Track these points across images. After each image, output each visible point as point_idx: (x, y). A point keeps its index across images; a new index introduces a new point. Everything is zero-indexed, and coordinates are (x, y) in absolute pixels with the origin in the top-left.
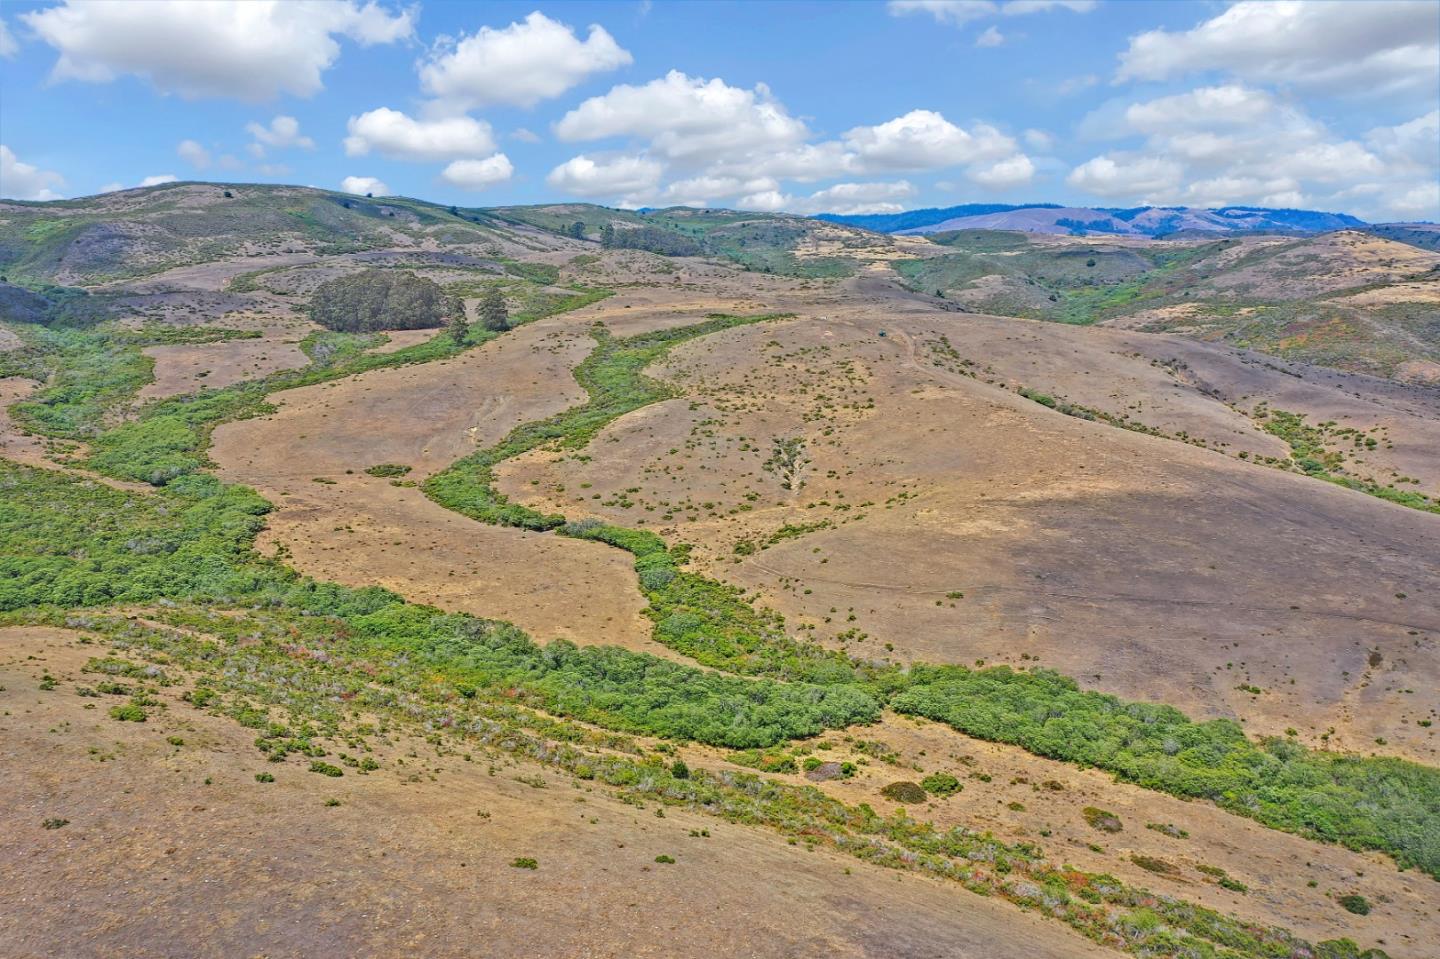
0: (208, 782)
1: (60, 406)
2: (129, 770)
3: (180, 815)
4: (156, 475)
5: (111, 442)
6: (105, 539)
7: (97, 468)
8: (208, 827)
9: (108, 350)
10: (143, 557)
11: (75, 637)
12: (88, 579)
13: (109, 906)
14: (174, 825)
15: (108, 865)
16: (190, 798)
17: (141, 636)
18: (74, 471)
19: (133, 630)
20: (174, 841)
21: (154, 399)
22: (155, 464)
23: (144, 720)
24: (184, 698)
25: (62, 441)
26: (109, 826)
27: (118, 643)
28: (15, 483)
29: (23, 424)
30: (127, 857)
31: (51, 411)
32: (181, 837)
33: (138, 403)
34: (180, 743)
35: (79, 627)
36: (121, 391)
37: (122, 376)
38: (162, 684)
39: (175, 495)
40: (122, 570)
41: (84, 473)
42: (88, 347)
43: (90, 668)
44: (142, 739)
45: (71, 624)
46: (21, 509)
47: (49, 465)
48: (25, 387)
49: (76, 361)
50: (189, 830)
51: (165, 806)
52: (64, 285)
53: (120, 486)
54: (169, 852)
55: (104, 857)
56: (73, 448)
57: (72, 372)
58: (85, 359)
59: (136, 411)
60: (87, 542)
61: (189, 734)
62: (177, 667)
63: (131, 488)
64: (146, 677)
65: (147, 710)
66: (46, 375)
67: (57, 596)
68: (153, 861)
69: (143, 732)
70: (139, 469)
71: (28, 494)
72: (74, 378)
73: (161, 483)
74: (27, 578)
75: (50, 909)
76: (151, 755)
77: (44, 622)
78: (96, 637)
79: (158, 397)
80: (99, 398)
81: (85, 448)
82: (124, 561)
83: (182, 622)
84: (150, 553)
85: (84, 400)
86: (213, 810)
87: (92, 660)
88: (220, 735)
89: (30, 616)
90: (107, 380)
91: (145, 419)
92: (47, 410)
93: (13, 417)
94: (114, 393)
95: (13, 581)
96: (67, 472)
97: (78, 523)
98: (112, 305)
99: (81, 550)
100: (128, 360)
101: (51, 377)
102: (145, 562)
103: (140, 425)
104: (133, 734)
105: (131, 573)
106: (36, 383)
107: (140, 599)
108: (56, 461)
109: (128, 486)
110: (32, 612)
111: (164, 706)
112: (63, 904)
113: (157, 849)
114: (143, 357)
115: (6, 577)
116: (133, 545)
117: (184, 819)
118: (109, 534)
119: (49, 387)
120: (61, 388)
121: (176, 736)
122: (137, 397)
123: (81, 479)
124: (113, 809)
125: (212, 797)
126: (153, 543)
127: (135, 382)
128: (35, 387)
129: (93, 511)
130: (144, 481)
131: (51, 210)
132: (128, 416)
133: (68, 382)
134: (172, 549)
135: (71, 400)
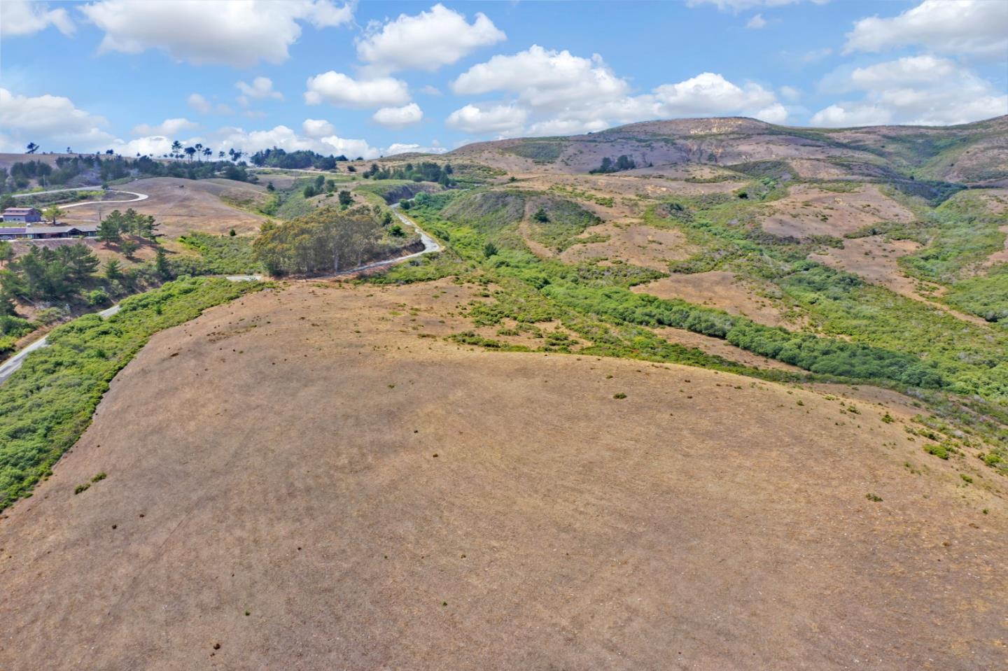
0: (985, 512)
1: (932, 261)
2: (929, 485)
3: (959, 525)
4: (991, 314)
5: (963, 288)
6: (944, 349)
7: (948, 303)
8: (978, 540)
9: (974, 226)
10: (969, 366)
11: (910, 401)
12: (928, 371)
13: (897, 560)
14: (953, 529)
15: (902, 536)
16: (969, 517)
17: (956, 412)
18: (933, 304)
19: (951, 407)
20: (951, 539)
21: (1001, 262)
22: (992, 306)
23: (946, 459)
24: (979, 457)
25: (928, 283)
26: (908, 512)
27: (938, 412)
28: (892, 305)
29: (905, 270)
30: (916, 536)
31: (925, 263)
32: (957, 538)
33: (989, 264)
34: (970, 481)
35: (914, 396)
36: (977, 255)
37: (980, 244)
38: (964, 444)
39: (1002, 330)
40: (952, 371)
41: (938, 305)
42: (959, 223)
43: (916, 420)
44: (942, 469)
45: (910, 393)
46: (893, 321)
47: (917, 297)
48: (911, 246)
49: (949, 232)
50: (963, 537)
51: (950, 514)
52: (951, 182)
53: (963, 318)
54: (945, 544)
55: (901, 529)
56: (934, 289)
57: (945, 240)
58: (955, 231)
59: (986, 269)
60: (932, 349)
61: (978, 478)
62: (978, 438)
63: (969, 320)
64: (954, 437)
65: (951, 454)
66: (927, 240)
67: (904, 377)
68: (933, 545)
69: (944, 466)
70: (978, 307)
71: (900, 313)
72: (945, 243)
73: (994, 320)
74: (887, 361)
75: (860, 546)
76: (947, 481)
77: (893, 388)
78: (924, 405)
79: (1004, 261)
80: (960, 258)
81: (943, 289)
82: (953, 364)
83: (988, 413)
84: (975, 364)
85: (949, 259)
86: (985, 531)
87: (919, 416)
88: (1002, 487)
89: (885, 382)
90: (969, 246)
91: (990, 275)
92: (922, 263)
93: (900, 265)
94: (972, 255)
95: (878, 362)
96: (928, 303)
97: (928, 336)
98: (983, 195)
99: (926, 354)
100: (987, 234)
101: (930, 242)
102: (969, 369)
103: (986, 279)
104: (937, 464)
105: (957, 374)
106: (918, 244)
107: (961, 392)
108: (922, 295)
109: (969, 318)
110: (886, 381)
111: (963, 455)
112: (868, 547)
113: (937, 539)
114: (999, 233)
115: (875, 359)
116: (963, 357)
117: (962, 528)
118: (947, 347)
119: (927, 248)
120: (935, 249)
121: (968, 476)
122: (988, 260)
123: (935, 309)
124: (913, 503)
125: (985, 522)
126: (978, 358)
127: (989, 249)
128: (918, 247)
129: (939, 330)
130: (981, 316)
131: (954, 131)
132: (979, 273)
133: (940, 246)
134: (992, 364)
135: (940, 258)
